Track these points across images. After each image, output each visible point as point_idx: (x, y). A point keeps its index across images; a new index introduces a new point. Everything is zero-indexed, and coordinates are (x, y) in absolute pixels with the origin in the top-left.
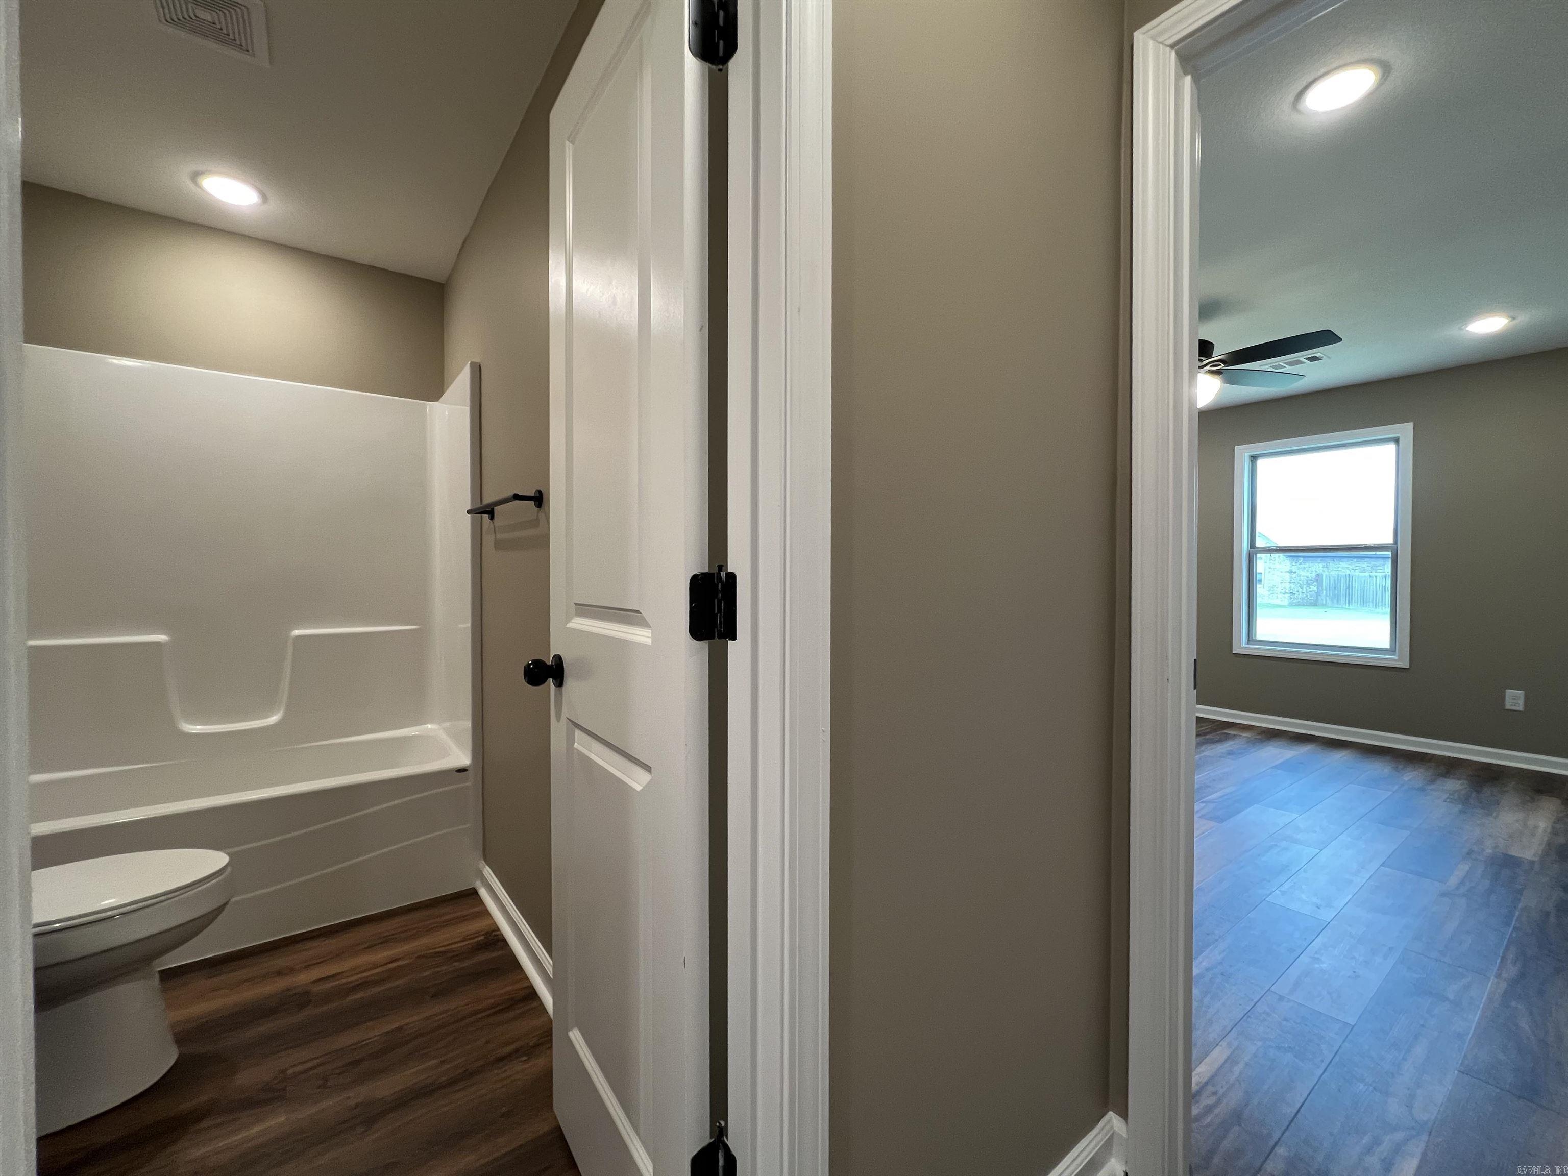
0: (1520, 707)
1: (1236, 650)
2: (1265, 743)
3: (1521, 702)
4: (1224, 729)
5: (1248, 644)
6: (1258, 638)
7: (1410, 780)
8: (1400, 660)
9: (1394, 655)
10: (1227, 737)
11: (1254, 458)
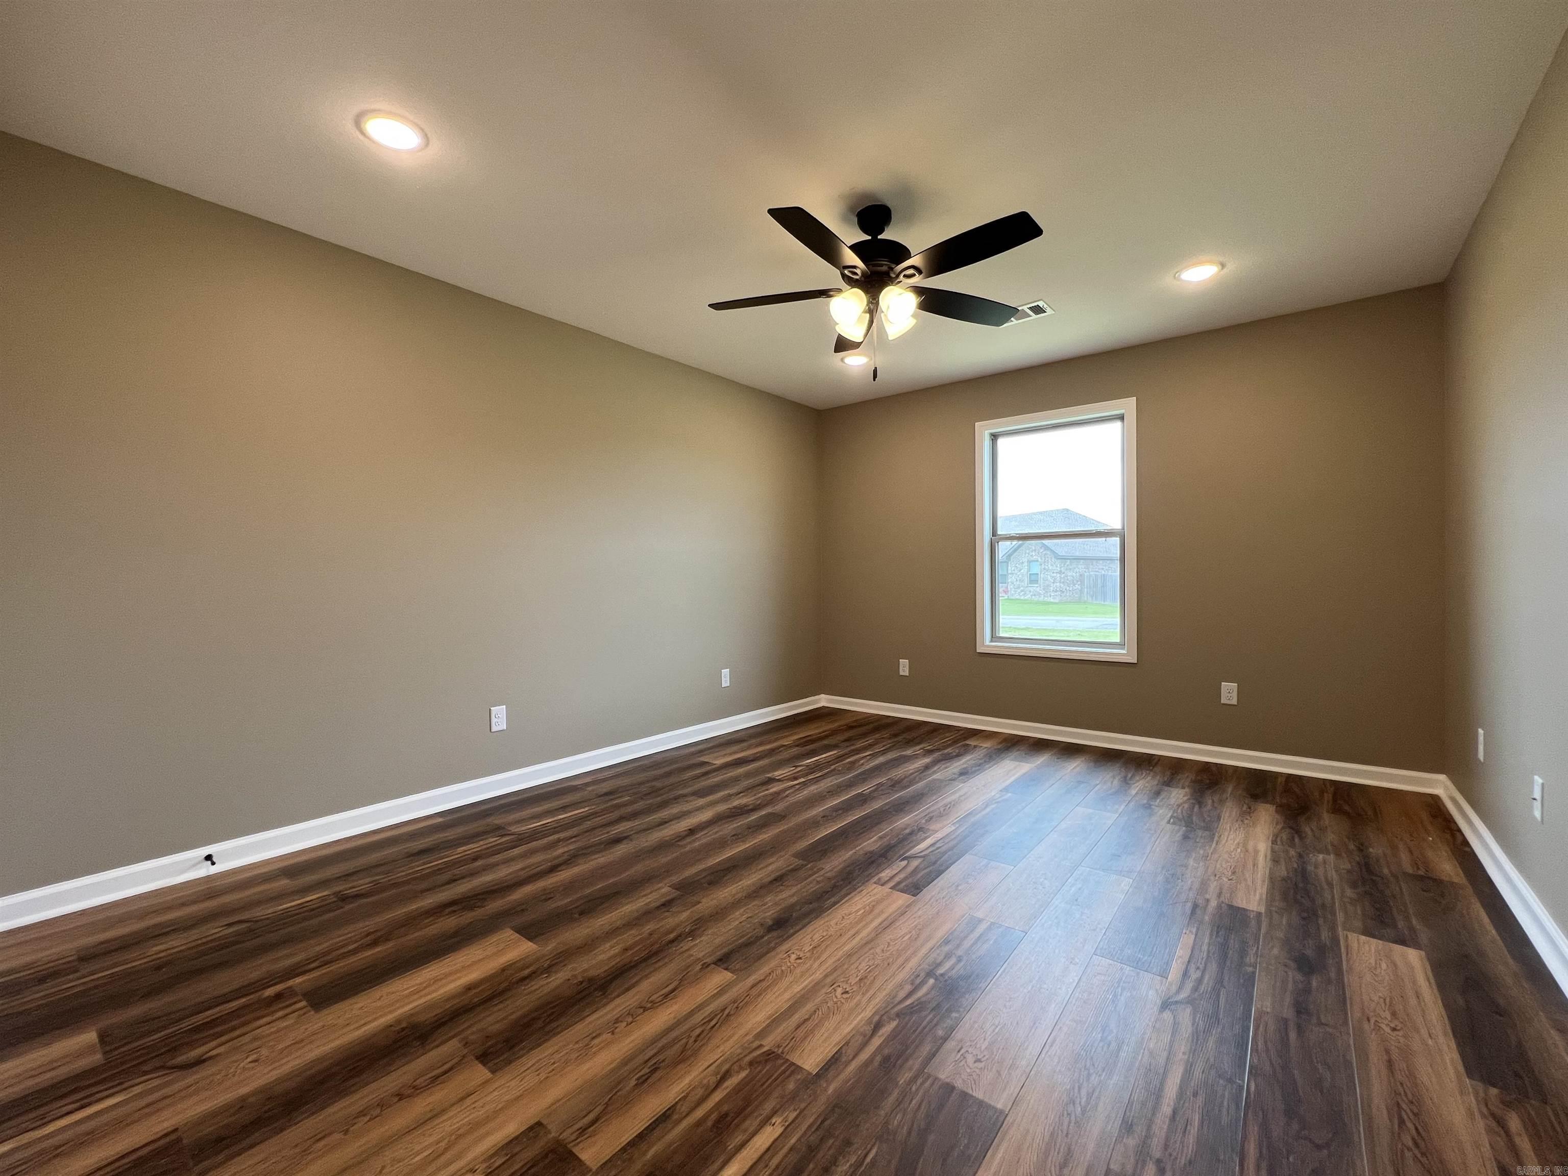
0: (1234, 701)
1: (980, 649)
2: (1003, 755)
3: (1235, 695)
4: (966, 739)
5: (992, 641)
6: (1002, 635)
7: (1137, 793)
8: (1127, 654)
9: (1124, 649)
10: (967, 749)
11: (994, 437)
